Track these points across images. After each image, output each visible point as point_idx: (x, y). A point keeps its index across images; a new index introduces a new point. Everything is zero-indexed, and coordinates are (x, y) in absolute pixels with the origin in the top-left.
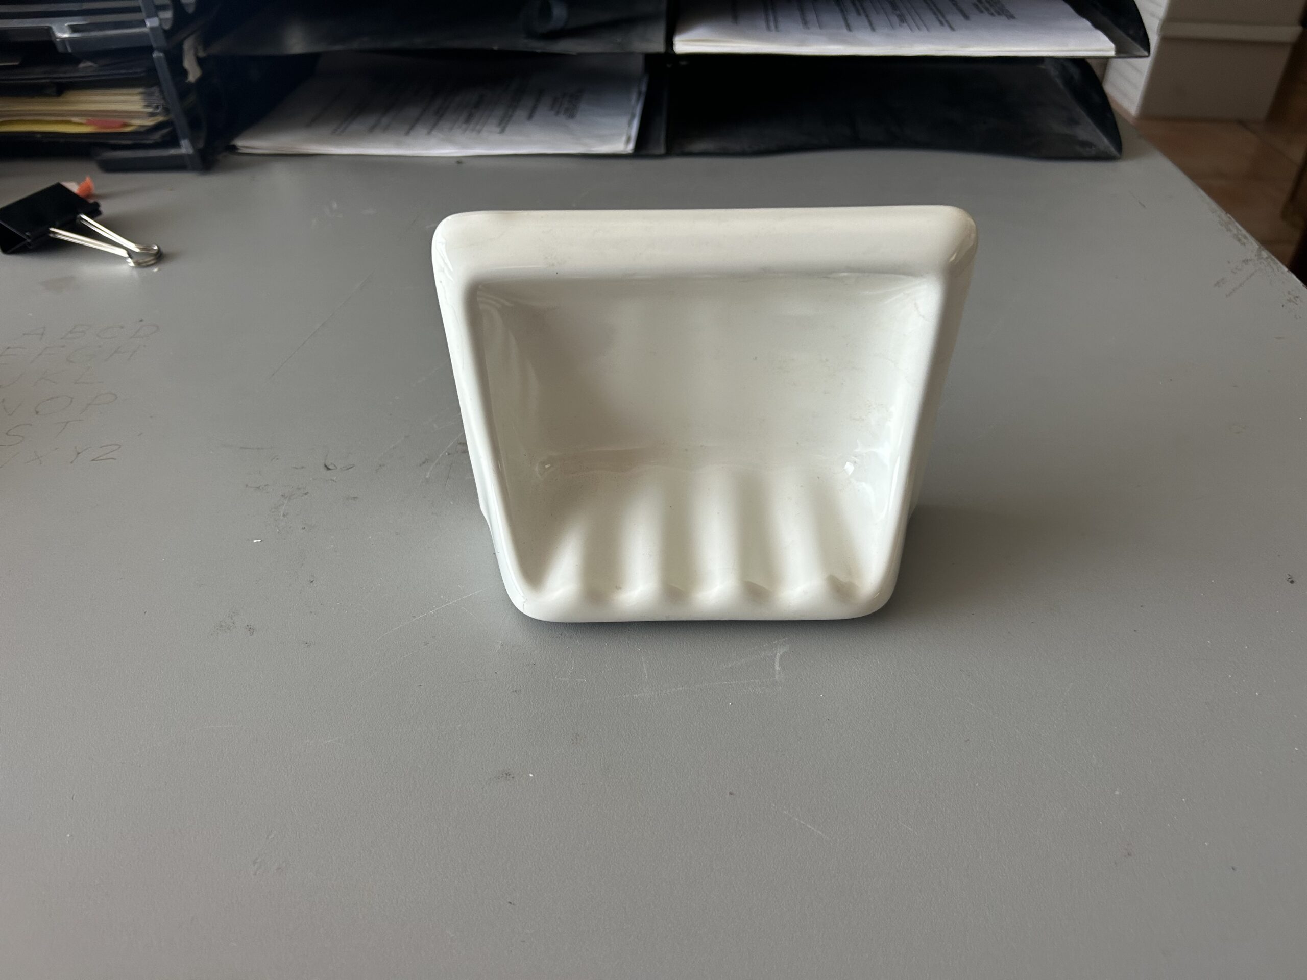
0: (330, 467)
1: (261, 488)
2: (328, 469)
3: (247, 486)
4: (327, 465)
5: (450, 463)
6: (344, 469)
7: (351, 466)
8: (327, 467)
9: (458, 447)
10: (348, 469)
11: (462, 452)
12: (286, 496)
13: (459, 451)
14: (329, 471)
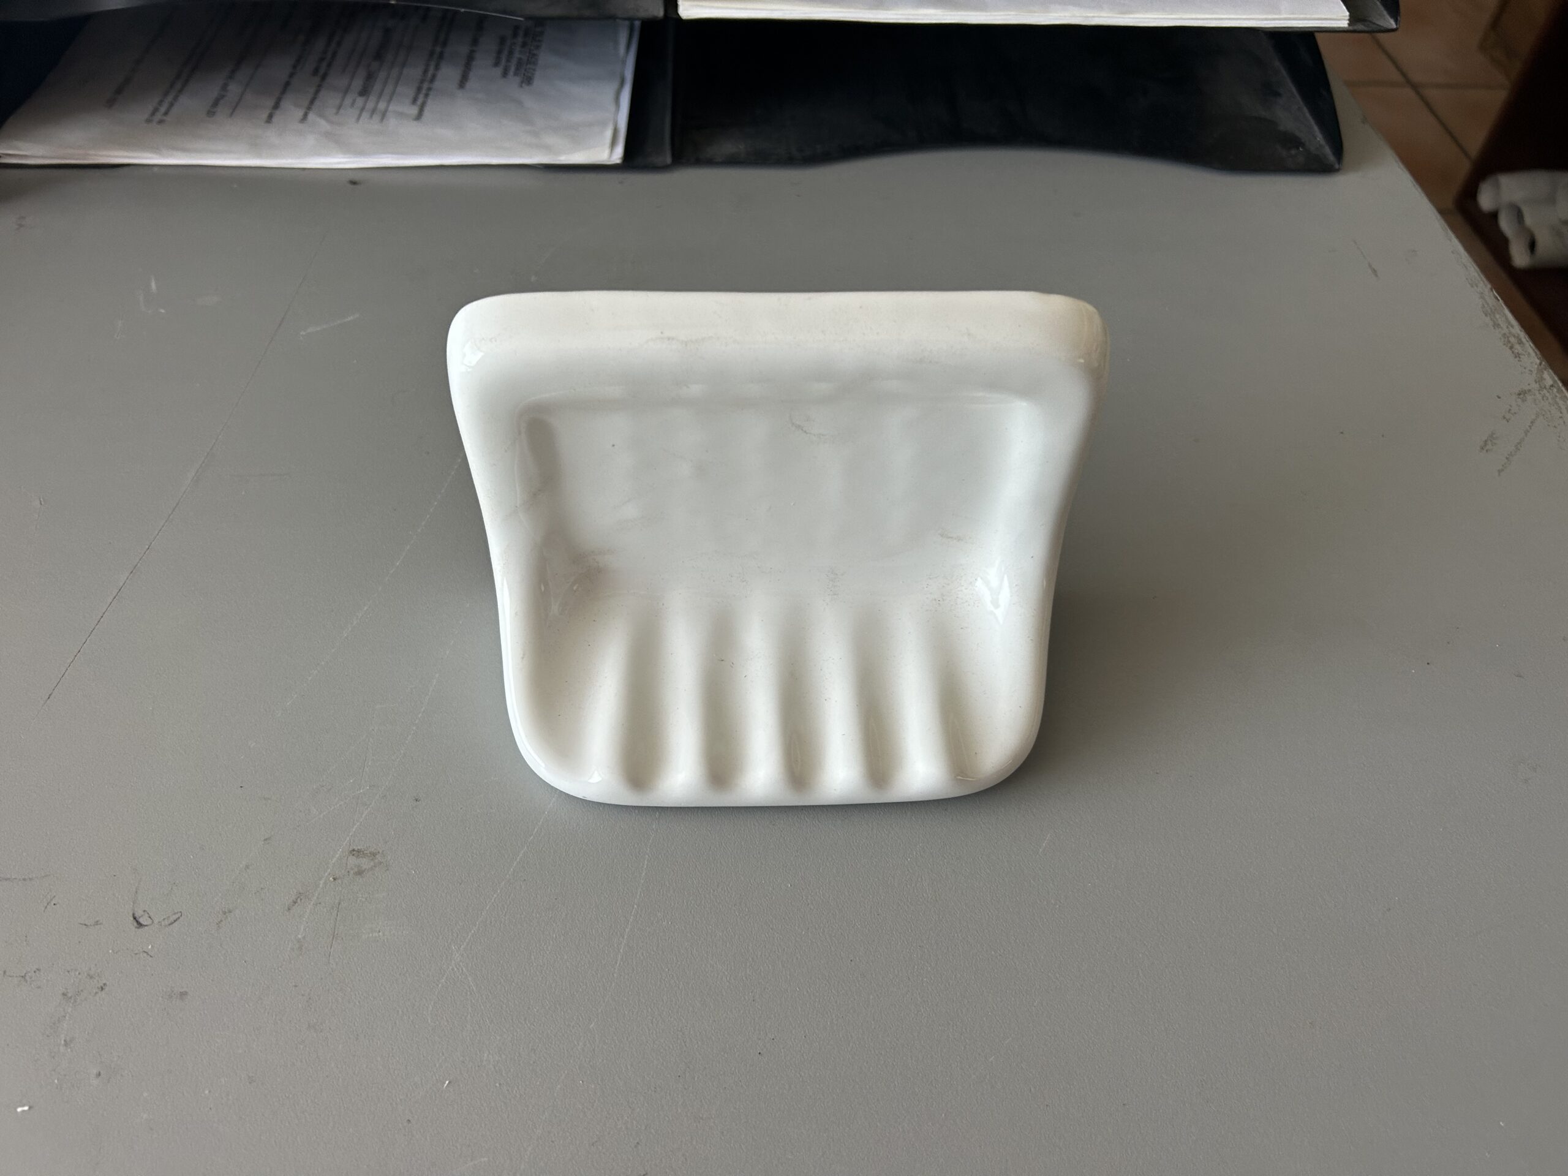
0: (141, 920)
1: (28, 977)
2: (140, 925)
3: (5, 972)
4: (137, 915)
5: (337, 901)
6: (166, 922)
7: (177, 916)
8: (137, 922)
9: (352, 861)
10: (172, 923)
11: (360, 873)
12: (69, 995)
13: (356, 870)
14: (140, 930)
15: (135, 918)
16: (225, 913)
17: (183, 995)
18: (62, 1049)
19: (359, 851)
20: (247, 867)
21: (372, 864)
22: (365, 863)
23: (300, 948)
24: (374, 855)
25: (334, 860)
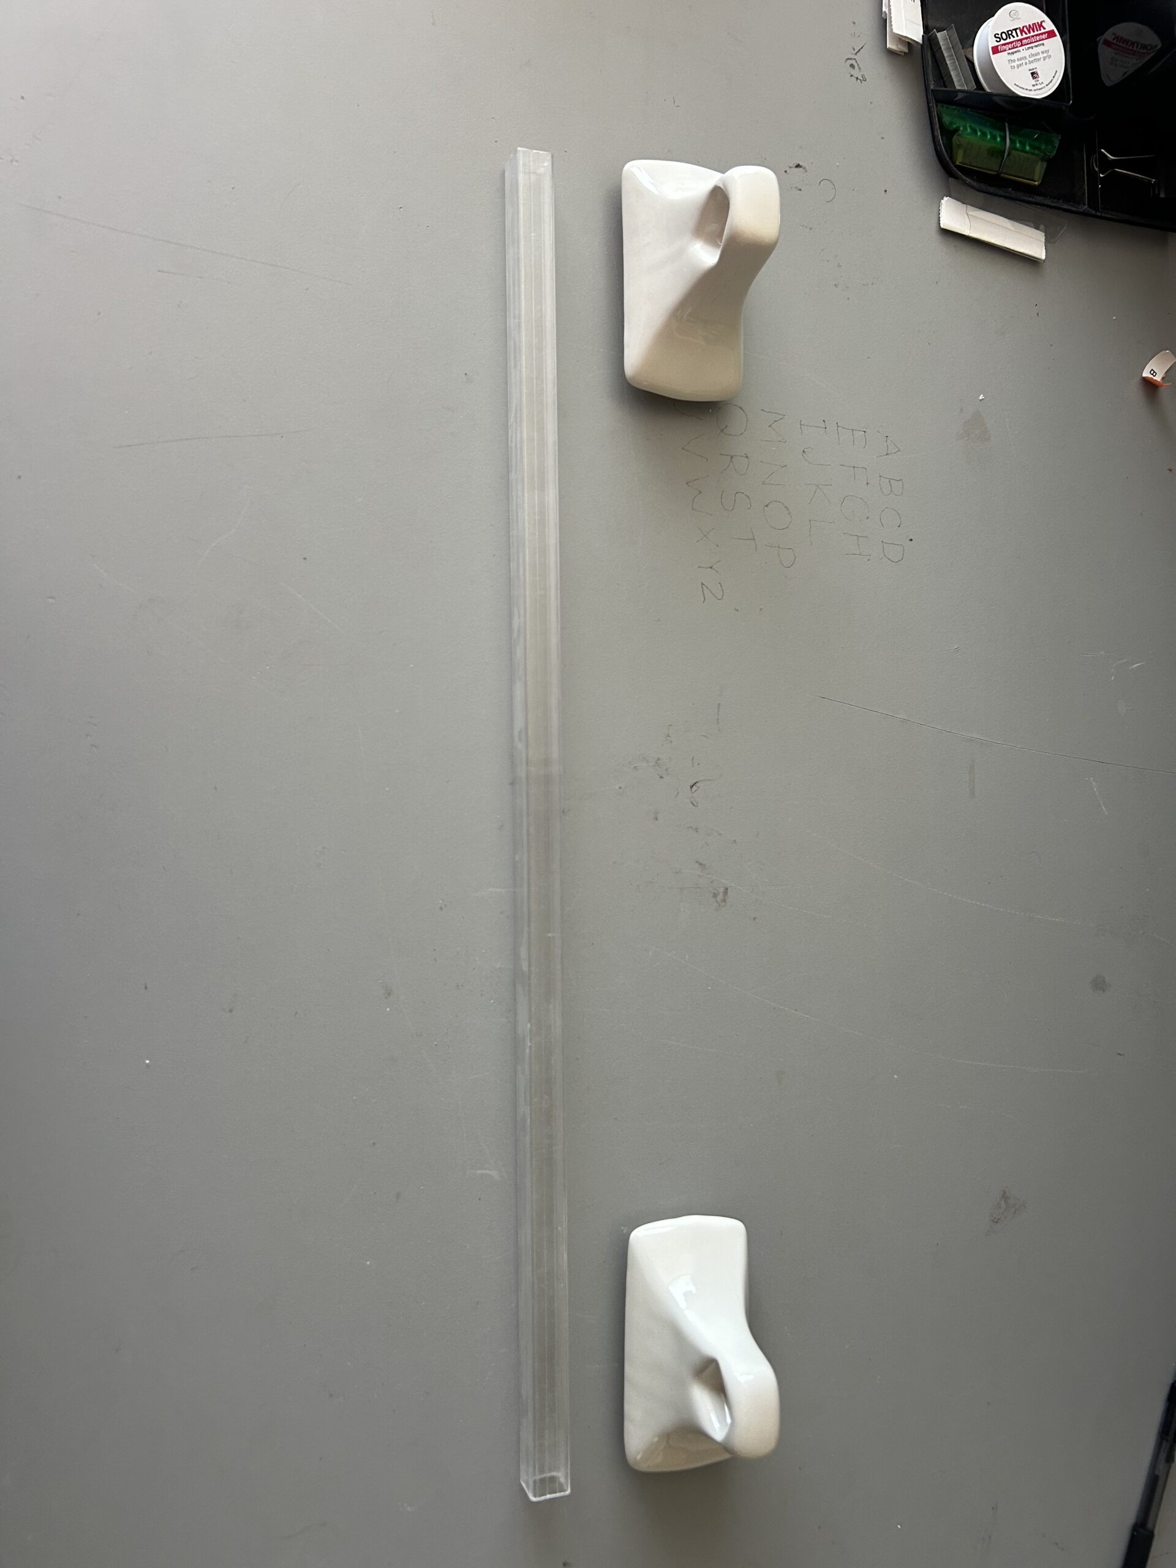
0: (694, 786)
1: (668, 738)
2: (692, 787)
3: (670, 726)
4: (697, 784)
5: (700, 886)
6: (692, 800)
7: (696, 805)
8: (693, 785)
9: (722, 890)
10: (692, 803)
11: (715, 896)
12: (659, 762)
13: (717, 892)
14: (689, 788)
15: (695, 783)
16: (696, 829)
17: (656, 819)
18: (632, 766)
19: (727, 892)
20: (720, 834)
21: (719, 901)
22: (720, 897)
23: (677, 872)
24: (724, 901)
25: (723, 880)
